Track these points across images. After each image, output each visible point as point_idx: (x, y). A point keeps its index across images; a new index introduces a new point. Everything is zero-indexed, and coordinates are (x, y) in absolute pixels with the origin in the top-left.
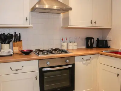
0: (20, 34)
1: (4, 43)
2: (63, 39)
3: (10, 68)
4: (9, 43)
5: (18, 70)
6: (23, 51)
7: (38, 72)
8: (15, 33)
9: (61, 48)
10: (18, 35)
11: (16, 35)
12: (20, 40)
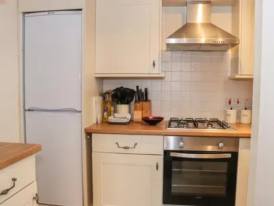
0: (146, 89)
1: (122, 104)
2: (230, 102)
3: (117, 143)
4: (128, 103)
5: (128, 148)
6: (148, 118)
7: (162, 157)
8: (137, 87)
9: (225, 118)
10: (143, 91)
11: (139, 91)
12: (147, 100)
